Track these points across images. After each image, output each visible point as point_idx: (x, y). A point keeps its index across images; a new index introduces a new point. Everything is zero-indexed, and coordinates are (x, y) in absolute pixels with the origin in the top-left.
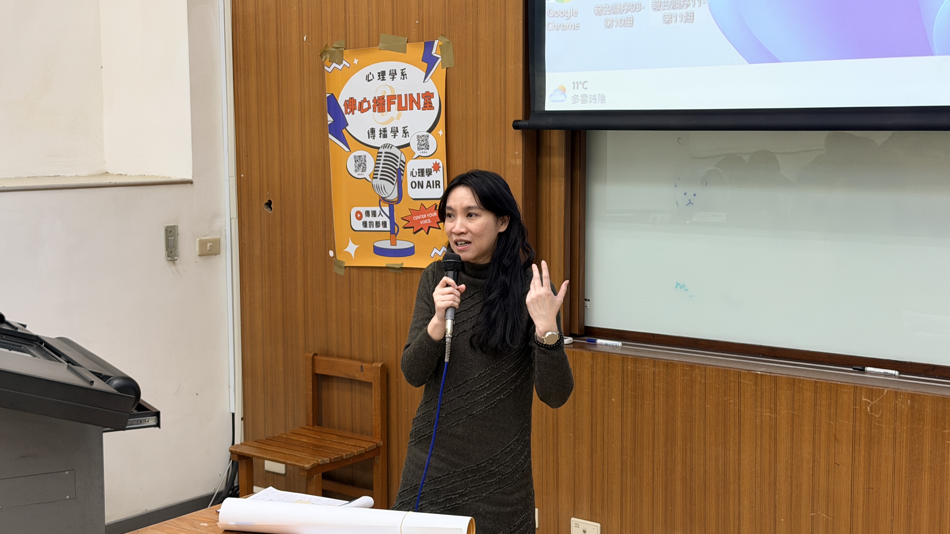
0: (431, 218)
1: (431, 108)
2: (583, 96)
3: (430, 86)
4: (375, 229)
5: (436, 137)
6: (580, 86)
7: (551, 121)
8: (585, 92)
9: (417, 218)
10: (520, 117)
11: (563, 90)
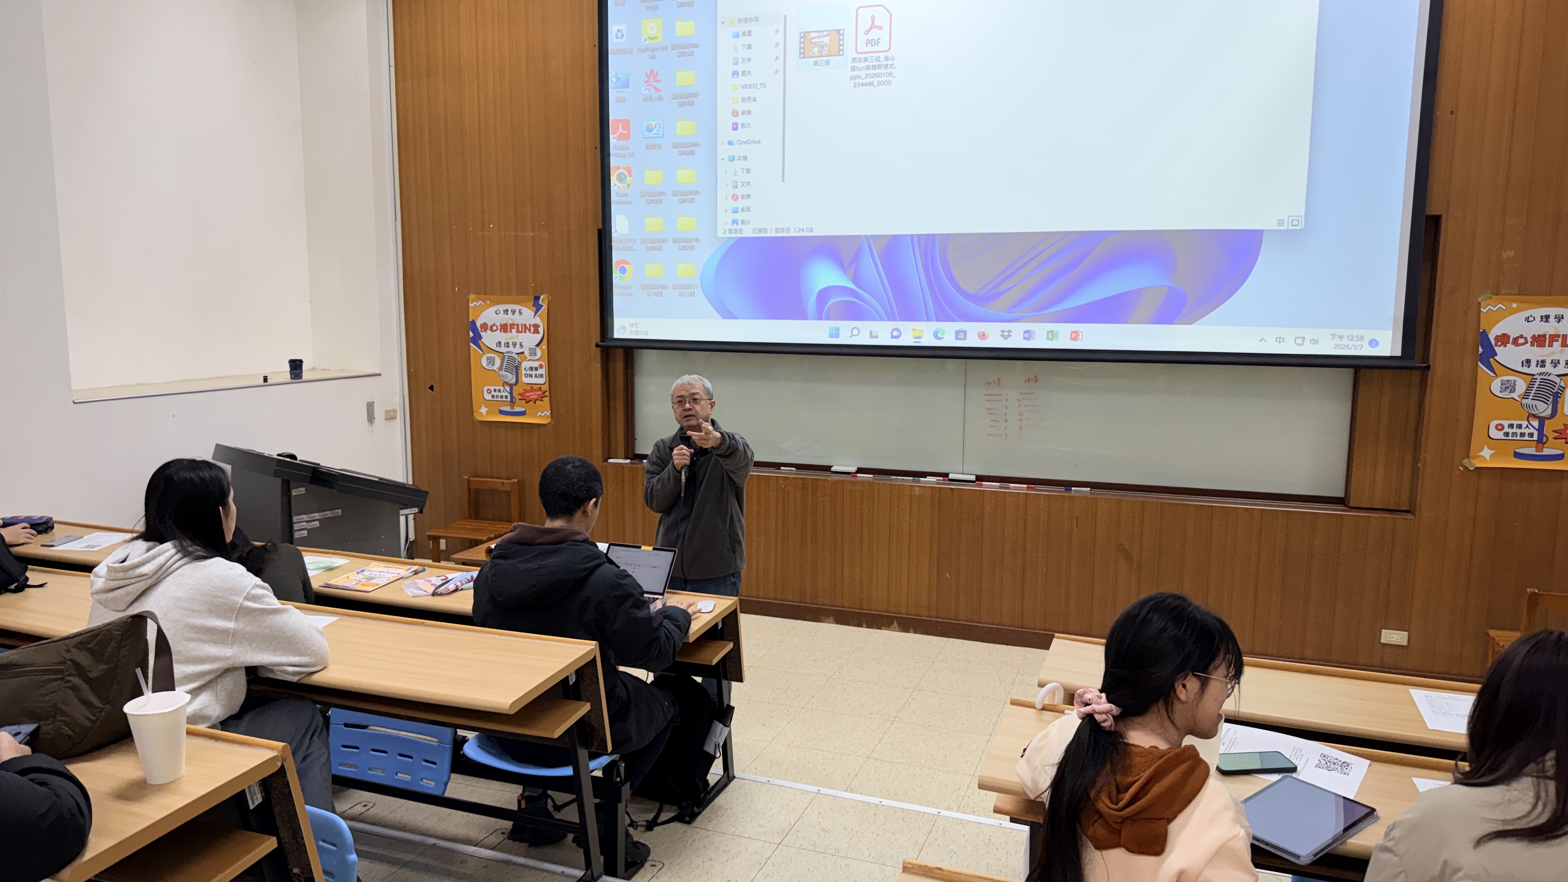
0: (538, 395)
1: (538, 333)
2: (635, 331)
3: (538, 321)
4: (500, 399)
5: (542, 350)
6: (634, 326)
7: (617, 343)
8: (637, 329)
9: (527, 394)
10: (598, 340)
11: (624, 328)
